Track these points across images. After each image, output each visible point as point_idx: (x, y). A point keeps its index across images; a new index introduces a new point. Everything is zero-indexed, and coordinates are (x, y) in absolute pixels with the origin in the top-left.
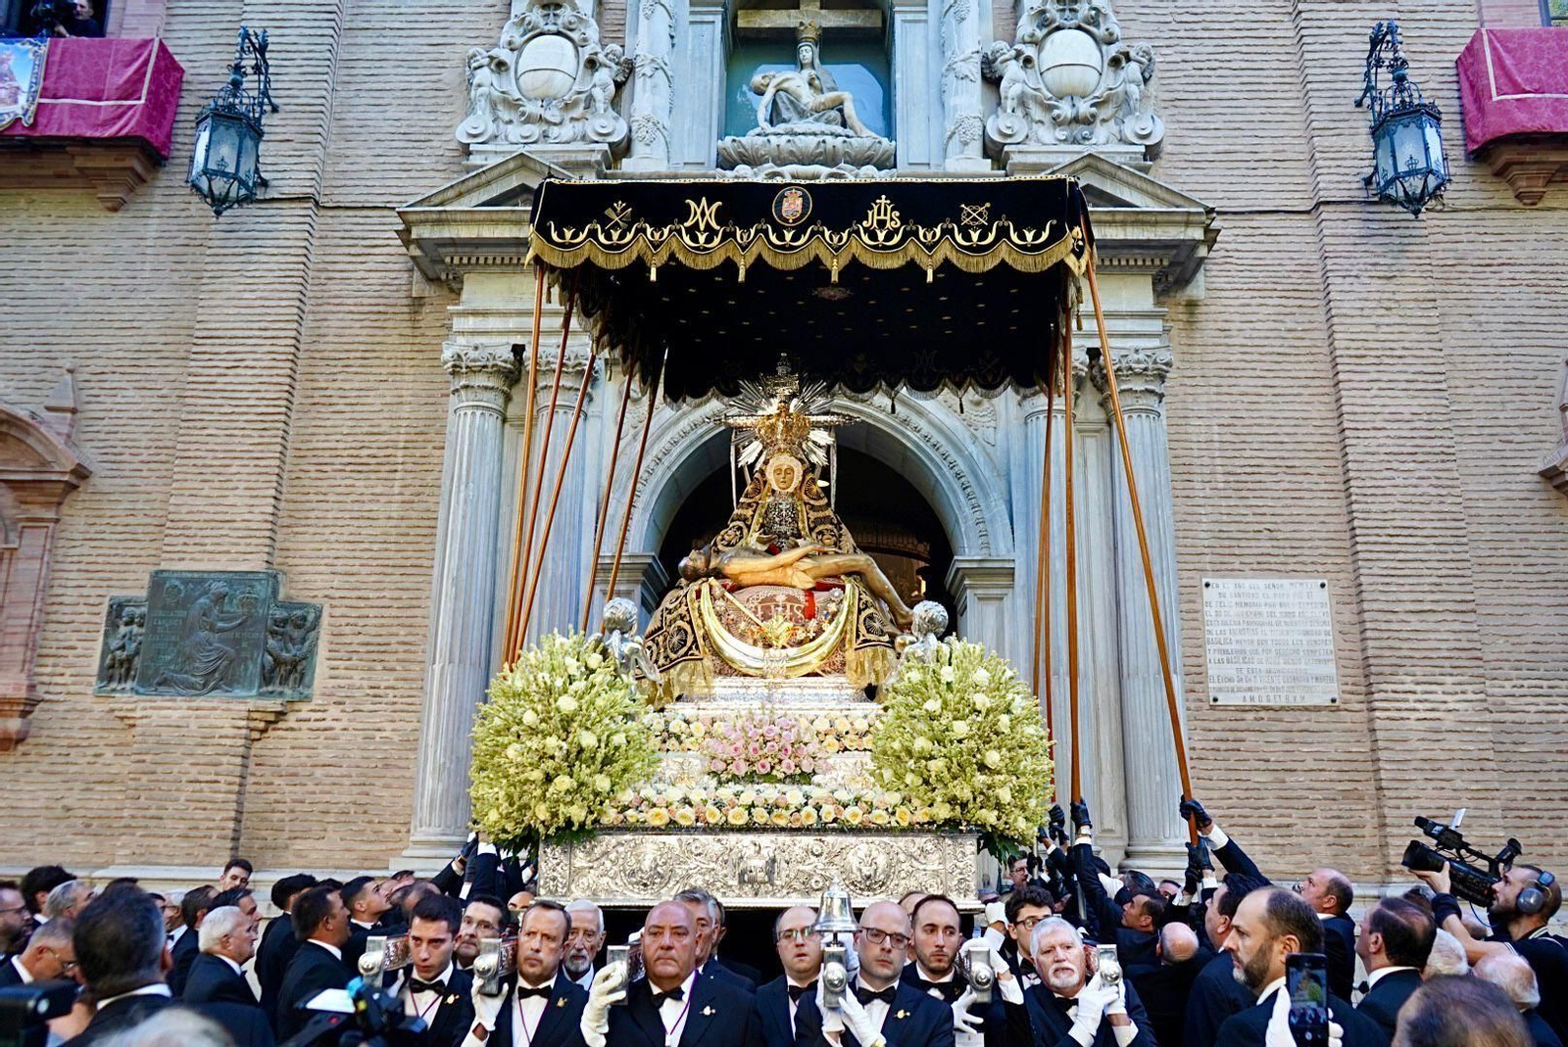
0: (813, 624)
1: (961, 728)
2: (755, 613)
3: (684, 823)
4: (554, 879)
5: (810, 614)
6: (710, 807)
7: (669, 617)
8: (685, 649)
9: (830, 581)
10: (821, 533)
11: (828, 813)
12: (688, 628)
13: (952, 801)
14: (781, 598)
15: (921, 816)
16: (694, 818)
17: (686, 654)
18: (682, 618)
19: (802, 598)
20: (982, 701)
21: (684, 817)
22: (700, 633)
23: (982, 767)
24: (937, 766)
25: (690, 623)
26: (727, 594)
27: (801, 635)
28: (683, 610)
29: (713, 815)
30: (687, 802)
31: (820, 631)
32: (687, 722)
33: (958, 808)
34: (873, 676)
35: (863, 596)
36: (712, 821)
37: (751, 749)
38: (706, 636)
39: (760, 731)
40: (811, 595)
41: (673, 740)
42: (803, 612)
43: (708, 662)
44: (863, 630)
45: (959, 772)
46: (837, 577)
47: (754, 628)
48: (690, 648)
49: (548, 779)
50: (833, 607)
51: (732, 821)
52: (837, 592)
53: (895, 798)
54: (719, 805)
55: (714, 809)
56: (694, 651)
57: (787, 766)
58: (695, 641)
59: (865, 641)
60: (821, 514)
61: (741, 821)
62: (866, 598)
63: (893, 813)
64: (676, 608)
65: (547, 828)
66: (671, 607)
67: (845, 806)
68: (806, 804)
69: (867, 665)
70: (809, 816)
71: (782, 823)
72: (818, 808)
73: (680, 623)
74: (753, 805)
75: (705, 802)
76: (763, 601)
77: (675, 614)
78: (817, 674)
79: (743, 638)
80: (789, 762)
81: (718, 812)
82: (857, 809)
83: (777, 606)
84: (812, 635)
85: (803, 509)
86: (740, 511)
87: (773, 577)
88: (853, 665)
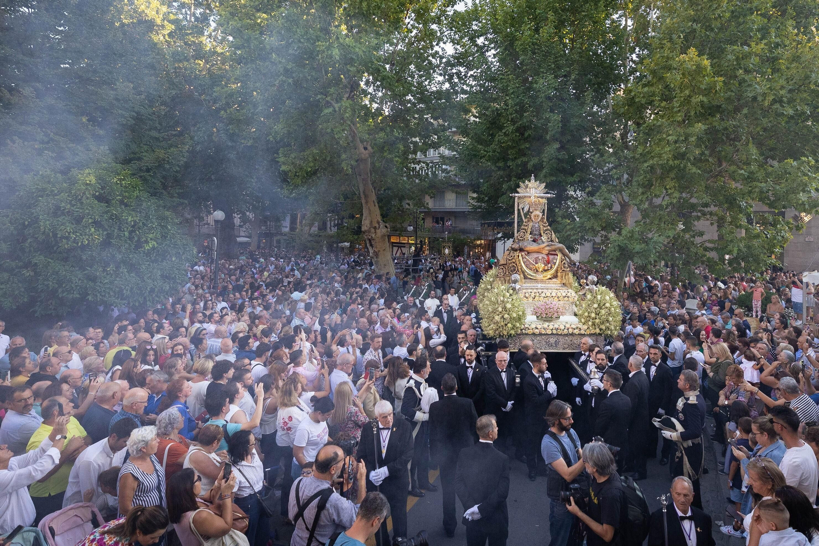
0: (550, 265)
2: (533, 262)
5: (548, 263)
6: (542, 329)
7: (509, 262)
8: (515, 272)
11: (571, 331)
13: (601, 330)
15: (592, 332)
20: (608, 305)
22: (519, 267)
23: (608, 321)
24: (597, 321)
25: (516, 265)
27: (546, 268)
30: (537, 328)
31: (551, 267)
35: (563, 257)
36: (543, 333)
38: (521, 268)
42: (546, 261)
43: (522, 276)
44: (563, 267)
45: (603, 323)
46: (555, 251)
47: (533, 266)
49: (506, 325)
50: (555, 260)
52: (555, 257)
53: (586, 327)
56: (518, 272)
58: (518, 269)
59: (563, 270)
61: (550, 333)
63: (585, 331)
66: (510, 259)
67: (574, 329)
68: (565, 328)
69: (563, 277)
70: (566, 332)
71: (560, 333)
72: (568, 329)
73: (513, 264)
76: (536, 258)
77: (512, 261)
78: (550, 279)
79: (531, 269)
80: (556, 314)
81: (544, 331)
82: (577, 330)
83: (539, 260)
84: (549, 268)
85: (542, 227)
86: (524, 227)
87: (537, 251)
88: (560, 277)
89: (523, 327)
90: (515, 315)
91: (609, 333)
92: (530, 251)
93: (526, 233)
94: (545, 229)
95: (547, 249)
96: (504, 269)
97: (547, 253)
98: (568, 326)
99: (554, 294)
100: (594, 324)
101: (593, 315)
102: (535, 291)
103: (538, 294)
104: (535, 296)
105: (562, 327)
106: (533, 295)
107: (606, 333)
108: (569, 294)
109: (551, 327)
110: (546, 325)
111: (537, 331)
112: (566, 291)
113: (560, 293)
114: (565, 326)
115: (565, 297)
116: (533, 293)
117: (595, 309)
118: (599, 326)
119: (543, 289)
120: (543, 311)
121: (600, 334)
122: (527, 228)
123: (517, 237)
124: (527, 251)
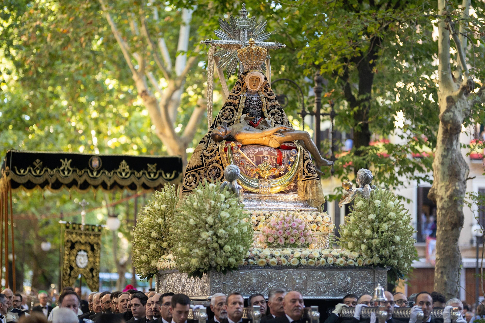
0: (283, 167)
1: (385, 226)
2: (253, 160)
3: (273, 265)
4: (217, 288)
5: (280, 162)
6: (283, 259)
7: (208, 161)
9: (288, 145)
11: (331, 260)
12: (221, 167)
13: (381, 257)
14: (265, 153)
15: (367, 262)
16: (276, 263)
18: (217, 162)
19: (275, 153)
20: (393, 215)
21: (273, 263)
24: (375, 242)
25: (221, 165)
26: (240, 151)
27: (276, 173)
28: (217, 158)
29: (284, 262)
30: (272, 256)
31: (286, 171)
33: (384, 259)
34: (311, 195)
35: (306, 153)
36: (284, 264)
37: (286, 233)
39: (290, 225)
42: (277, 160)
44: (306, 171)
45: (384, 246)
46: (291, 142)
47: (253, 168)
49: (221, 247)
50: (292, 159)
51: (293, 264)
52: (293, 151)
53: (355, 255)
54: (286, 257)
55: (285, 259)
57: (302, 240)
59: (307, 177)
61: (296, 264)
63: (356, 261)
64: (212, 156)
65: (221, 267)
66: (208, 155)
67: (337, 258)
68: (321, 257)
69: (308, 189)
70: (322, 262)
71: (312, 265)
72: (326, 258)
74: (300, 258)
75: (280, 256)
76: (256, 154)
77: (212, 159)
80: (303, 238)
81: (286, 261)
82: (342, 259)
83: (264, 157)
84: (282, 173)
85: (264, 100)
86: (231, 101)
87: (258, 141)
88: (302, 189)
89: (249, 254)
90: (236, 231)
91: (395, 262)
92: (246, 142)
93: (235, 112)
94: (270, 104)
95: (278, 137)
96: (197, 175)
97: (277, 146)
98: (325, 253)
100: (369, 248)
101: (368, 232)
102: (258, 212)
103: (263, 218)
105: (317, 256)
108: (319, 218)
109: (297, 255)
110: (288, 251)
112: (314, 213)
113: (303, 217)
114: (321, 254)
115: (312, 222)
116: (254, 216)
117: (372, 222)
118: (378, 251)
119: (272, 210)
120: (280, 233)
121: (381, 265)
122: (237, 101)
123: (219, 118)
124: (241, 141)
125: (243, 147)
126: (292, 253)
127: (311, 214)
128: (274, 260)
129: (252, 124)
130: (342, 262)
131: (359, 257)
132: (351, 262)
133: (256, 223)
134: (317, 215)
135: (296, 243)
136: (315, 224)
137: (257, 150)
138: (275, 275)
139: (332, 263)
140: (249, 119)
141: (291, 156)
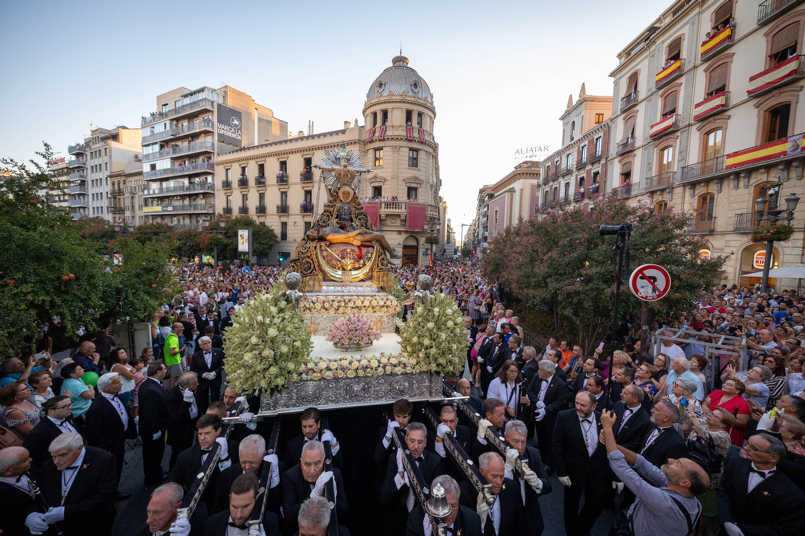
0: (362, 261)
1: (443, 335)
2: (338, 256)
3: (328, 379)
4: (269, 404)
5: (360, 258)
6: (339, 371)
7: (302, 256)
8: (310, 271)
9: (367, 244)
10: (360, 219)
11: (389, 369)
12: (311, 262)
13: (438, 365)
14: (349, 250)
15: (425, 369)
16: (332, 376)
17: (311, 273)
18: (308, 258)
19: (357, 250)
22: (316, 264)
23: (450, 349)
24: (433, 351)
25: (312, 260)
26: (327, 248)
27: (357, 266)
28: (309, 254)
29: (340, 374)
30: (329, 369)
31: (364, 265)
32: (314, 303)
33: (440, 367)
34: (383, 283)
36: (340, 377)
37: (350, 334)
38: (319, 266)
39: (355, 326)
40: (360, 250)
41: (308, 311)
42: (357, 256)
43: (320, 277)
44: (380, 265)
45: (442, 355)
46: (370, 241)
47: (338, 262)
48: (313, 270)
49: (265, 370)
50: (369, 255)
51: (350, 376)
52: (371, 249)
53: (413, 361)
54: (343, 369)
56: (314, 271)
57: (365, 340)
58: (315, 267)
59: (381, 269)
60: (360, 211)
61: (353, 376)
62: (381, 251)
63: (414, 368)
64: (306, 253)
65: (266, 389)
66: (303, 251)
67: (395, 366)
69: (381, 278)
70: (380, 371)
71: (370, 375)
72: (384, 367)
73: (307, 259)
74: (358, 369)
75: (337, 369)
76: (341, 251)
77: (305, 255)
78: (362, 280)
79: (333, 267)
80: (365, 338)
81: (343, 373)
82: (399, 368)
83: (347, 253)
84: (361, 266)
85: (353, 209)
86: (328, 209)
87: (345, 241)
88: (376, 278)
89: (303, 367)
90: (284, 349)
91: (451, 368)
92: (335, 241)
93: (331, 217)
94: (357, 212)
95: (359, 238)
96: (296, 267)
97: (359, 245)
98: (384, 361)
99: (367, 303)
100: (427, 356)
101: (427, 342)
102: (339, 298)
103: (343, 304)
104: (339, 307)
105: (374, 364)
106: (335, 305)
107: (447, 370)
108: (388, 303)
109: (355, 364)
111: (329, 374)
112: (385, 299)
113: (376, 302)
114: (379, 362)
115: (383, 306)
116: (336, 302)
117: (430, 330)
118: (436, 359)
119: (352, 296)
120: (344, 334)
121: (438, 373)
122: (332, 209)
123: (318, 222)
124: (329, 241)
125: (331, 244)
126: (350, 363)
127: (382, 299)
128: (329, 373)
129: (343, 227)
130: (400, 370)
131: (417, 363)
132: (409, 370)
133: (337, 308)
134: (388, 299)
135: (360, 342)
136: (385, 308)
137: (342, 248)
138: (332, 384)
139: (389, 373)
140: (340, 223)
141: (369, 253)
